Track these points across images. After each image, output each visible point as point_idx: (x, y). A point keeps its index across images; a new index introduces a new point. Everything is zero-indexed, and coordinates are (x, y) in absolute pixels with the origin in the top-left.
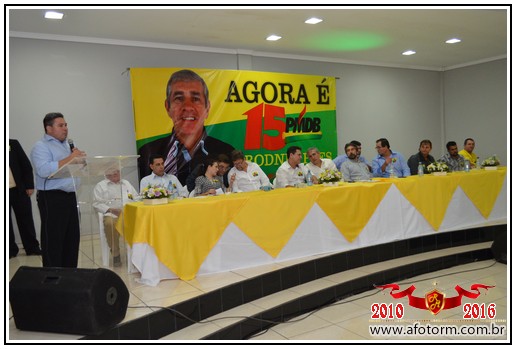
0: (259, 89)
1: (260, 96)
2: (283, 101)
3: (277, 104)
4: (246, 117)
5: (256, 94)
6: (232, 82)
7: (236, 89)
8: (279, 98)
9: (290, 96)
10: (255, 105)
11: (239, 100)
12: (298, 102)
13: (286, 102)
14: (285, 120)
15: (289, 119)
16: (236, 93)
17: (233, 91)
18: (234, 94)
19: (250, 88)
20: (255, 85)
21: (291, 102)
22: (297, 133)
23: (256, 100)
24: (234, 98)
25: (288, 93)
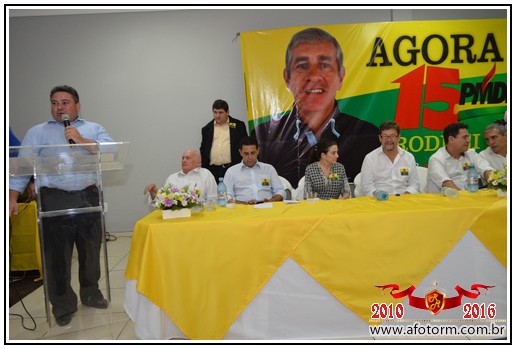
0: (419, 46)
1: (419, 56)
2: (457, 60)
3: (447, 64)
4: (397, 86)
5: (414, 53)
6: (378, 39)
7: (383, 49)
8: (451, 55)
9: (469, 53)
10: (412, 68)
11: (386, 63)
12: (483, 60)
13: (462, 61)
14: (458, 88)
15: (465, 85)
16: (384, 54)
17: (379, 51)
18: (380, 55)
19: (406, 45)
20: (413, 40)
21: (471, 60)
22: (478, 105)
23: (414, 61)
24: (379, 60)
25: (467, 48)
